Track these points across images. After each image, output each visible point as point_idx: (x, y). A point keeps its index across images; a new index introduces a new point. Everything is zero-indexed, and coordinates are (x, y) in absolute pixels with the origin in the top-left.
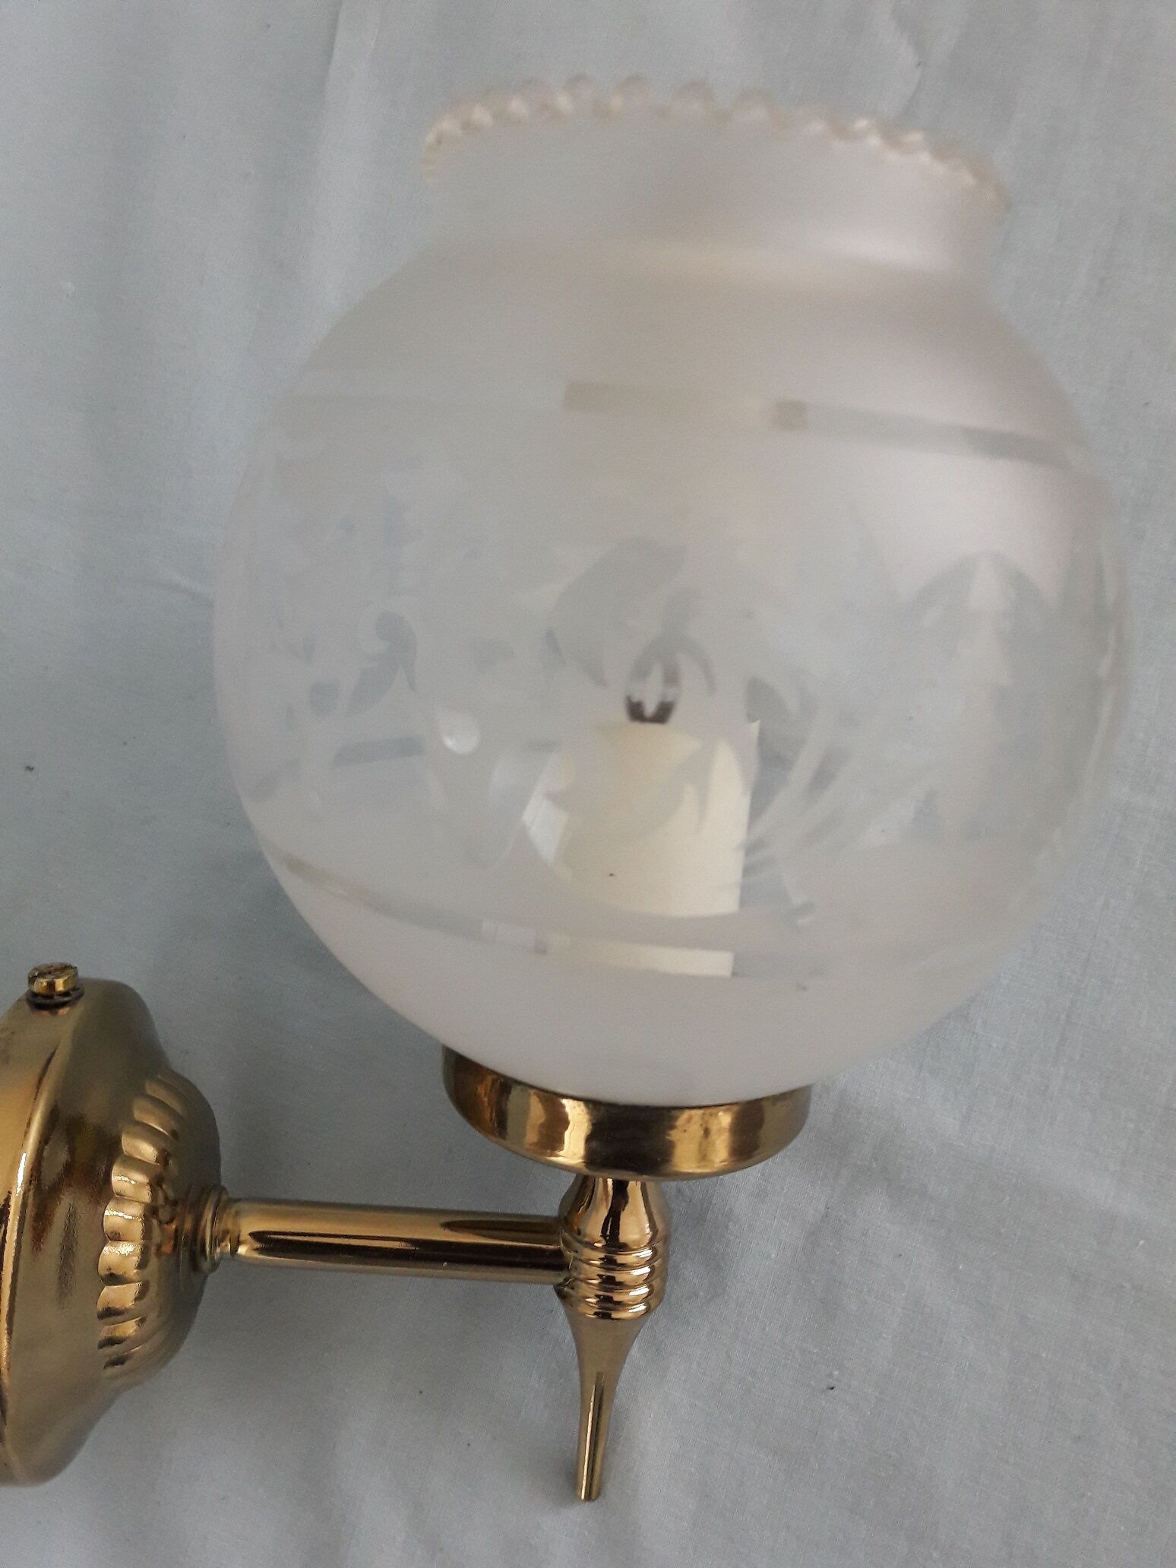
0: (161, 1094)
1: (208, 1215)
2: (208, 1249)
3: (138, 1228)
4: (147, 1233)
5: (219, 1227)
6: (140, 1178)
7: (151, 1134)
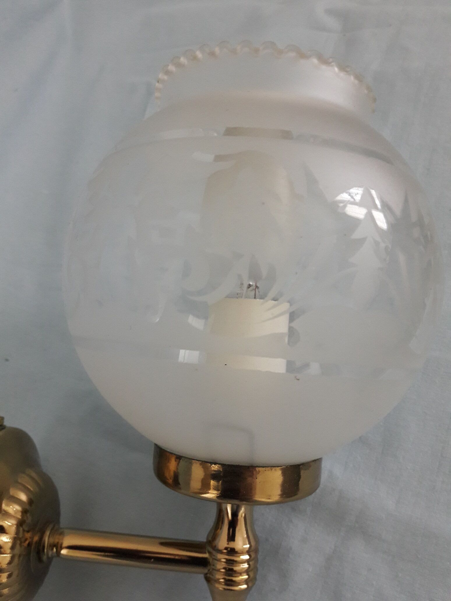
0: (33, 474)
1: (48, 533)
2: (45, 550)
3: (14, 528)
4: (17, 533)
5: (52, 540)
6: (18, 508)
7: (26, 490)
